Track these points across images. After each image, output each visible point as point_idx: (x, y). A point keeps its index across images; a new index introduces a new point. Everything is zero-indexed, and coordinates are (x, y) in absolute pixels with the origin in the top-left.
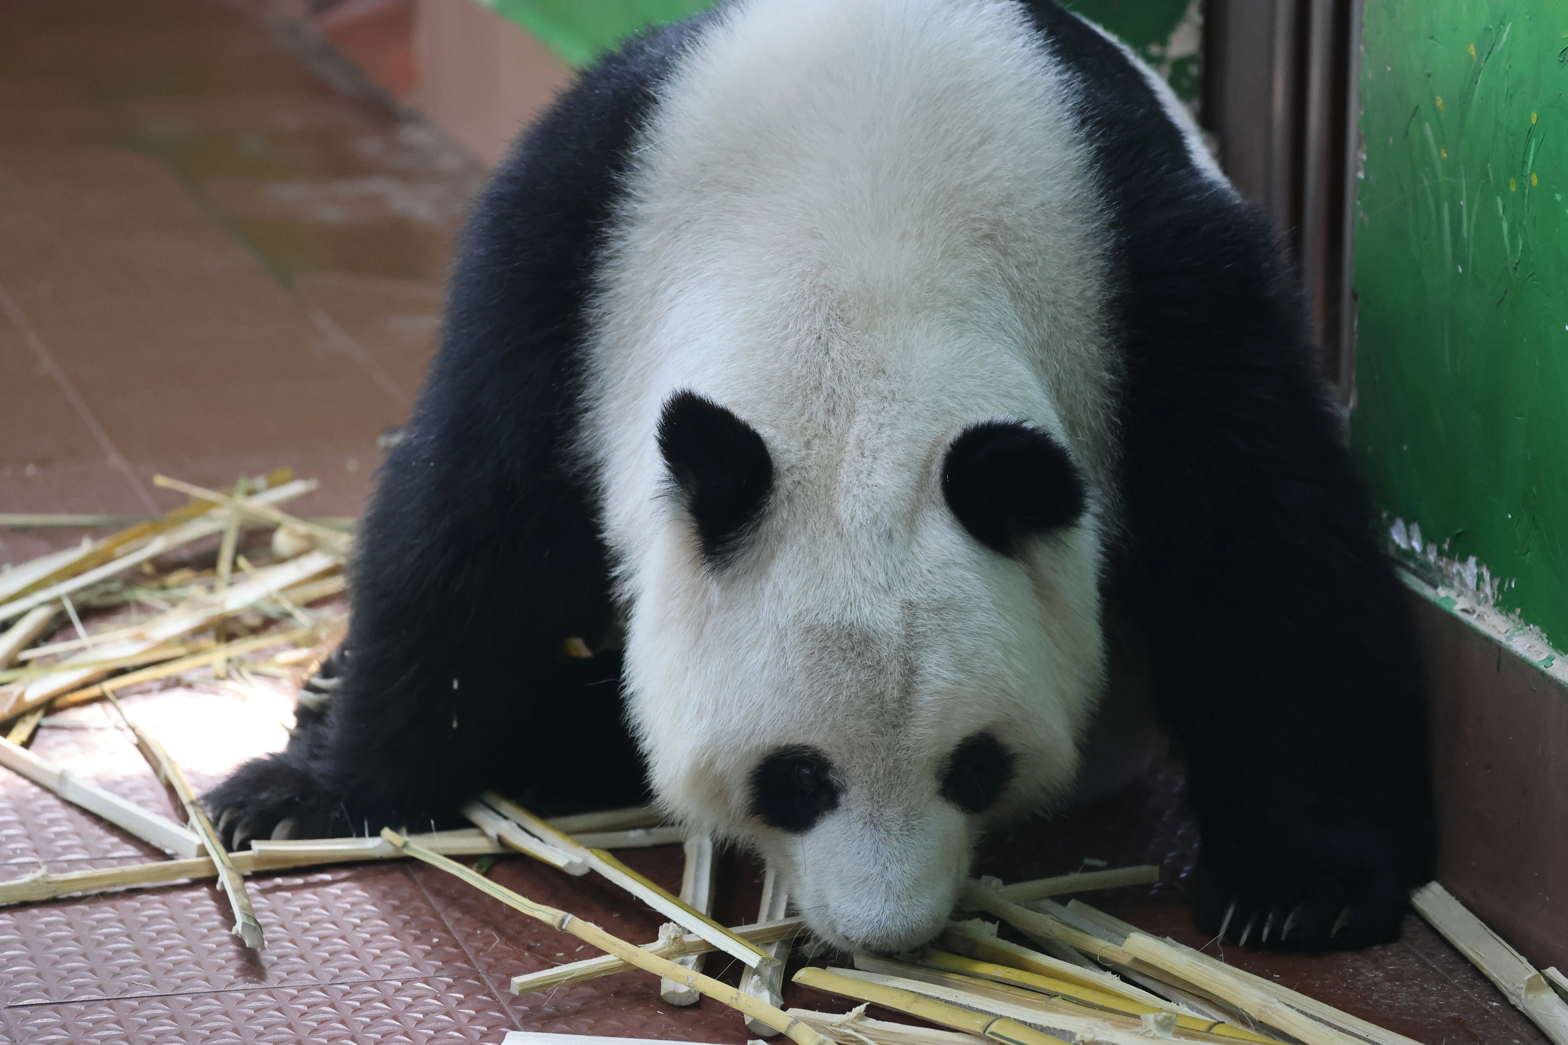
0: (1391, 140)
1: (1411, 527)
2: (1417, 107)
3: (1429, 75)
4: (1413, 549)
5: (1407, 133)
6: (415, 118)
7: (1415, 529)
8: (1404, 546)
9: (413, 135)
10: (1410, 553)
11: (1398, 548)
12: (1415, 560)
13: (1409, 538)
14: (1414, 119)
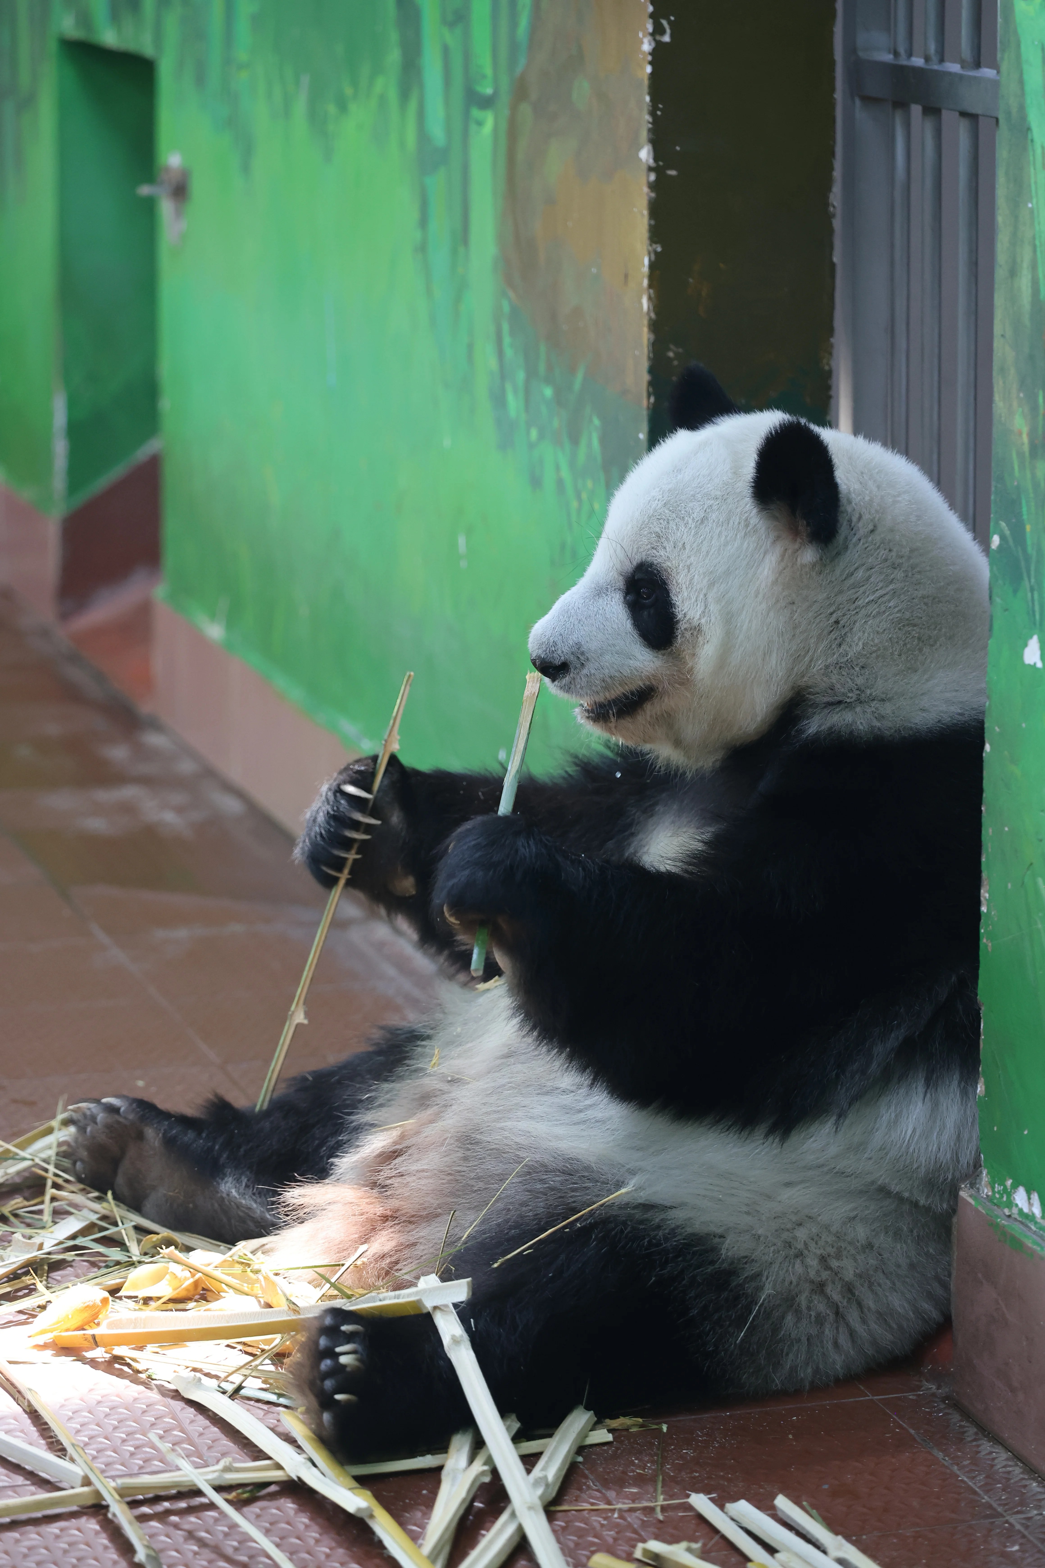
0: (1009, 885)
1: (1032, 1196)
2: (1031, 864)
3: (1041, 840)
4: (1033, 1214)
5: (1023, 883)
6: (154, 725)
7: (1035, 1197)
8: (1026, 1210)
9: (154, 740)
10: (1031, 1217)
11: (1021, 1210)
12: (1036, 1223)
13: (1030, 1204)
14: (1029, 873)
